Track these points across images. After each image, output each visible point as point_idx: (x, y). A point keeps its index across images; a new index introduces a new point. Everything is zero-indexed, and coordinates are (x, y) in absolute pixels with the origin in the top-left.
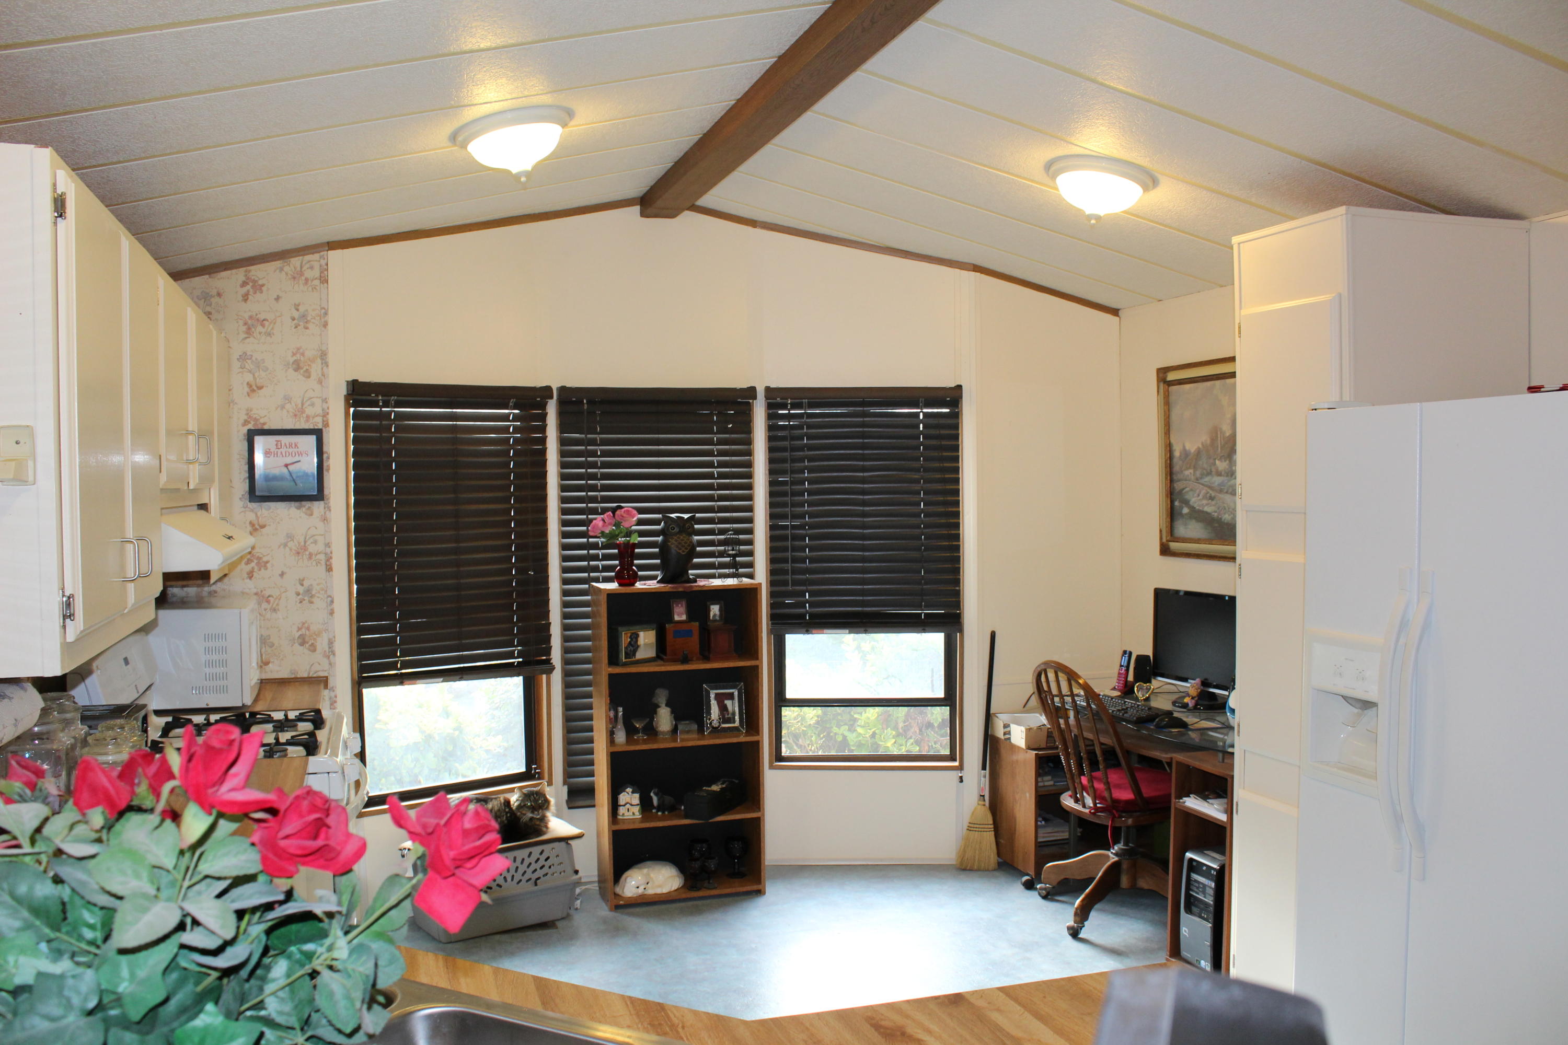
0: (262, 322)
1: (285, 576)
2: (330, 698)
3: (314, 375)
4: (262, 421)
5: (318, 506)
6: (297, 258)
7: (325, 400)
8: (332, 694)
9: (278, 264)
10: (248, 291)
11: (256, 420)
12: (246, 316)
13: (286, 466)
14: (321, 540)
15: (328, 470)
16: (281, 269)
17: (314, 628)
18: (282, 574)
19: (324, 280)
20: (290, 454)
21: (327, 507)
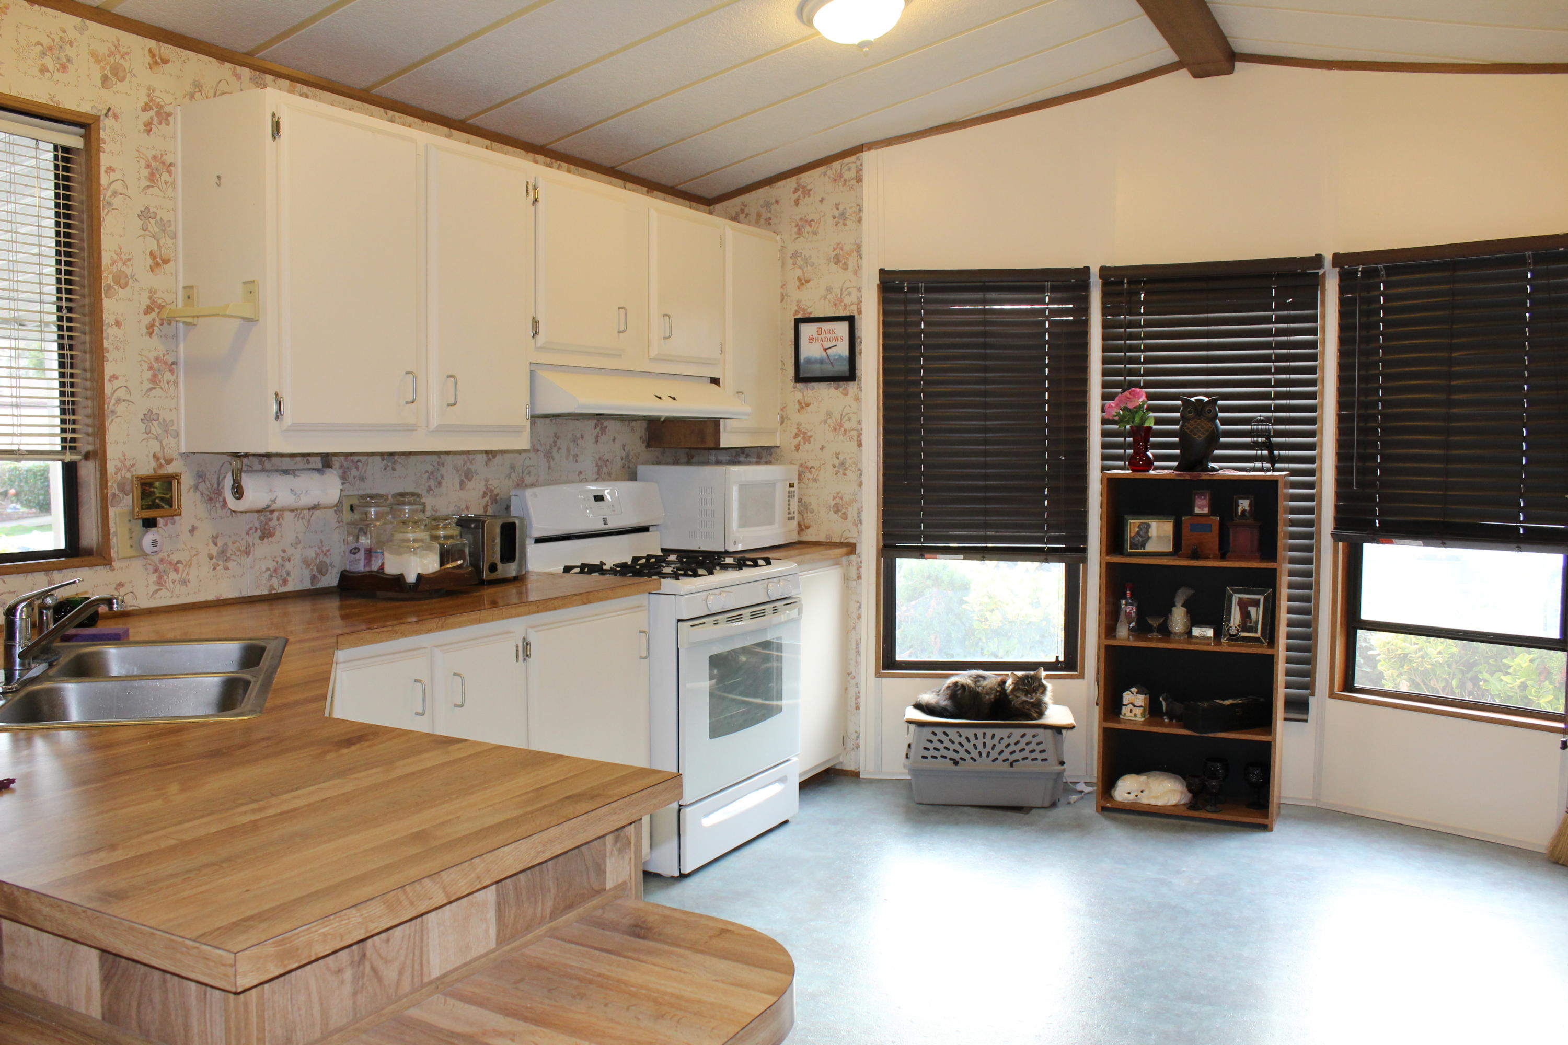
0: (809, 223)
1: (824, 450)
2: (857, 563)
3: (851, 268)
4: (809, 311)
5: (852, 387)
6: (837, 163)
7: (859, 290)
8: (859, 560)
9: (821, 169)
10: (799, 196)
11: (804, 310)
12: (798, 218)
13: (825, 350)
14: (854, 418)
15: (860, 353)
16: (825, 174)
17: (847, 498)
18: (822, 448)
19: (859, 180)
20: (829, 340)
21: (860, 388)
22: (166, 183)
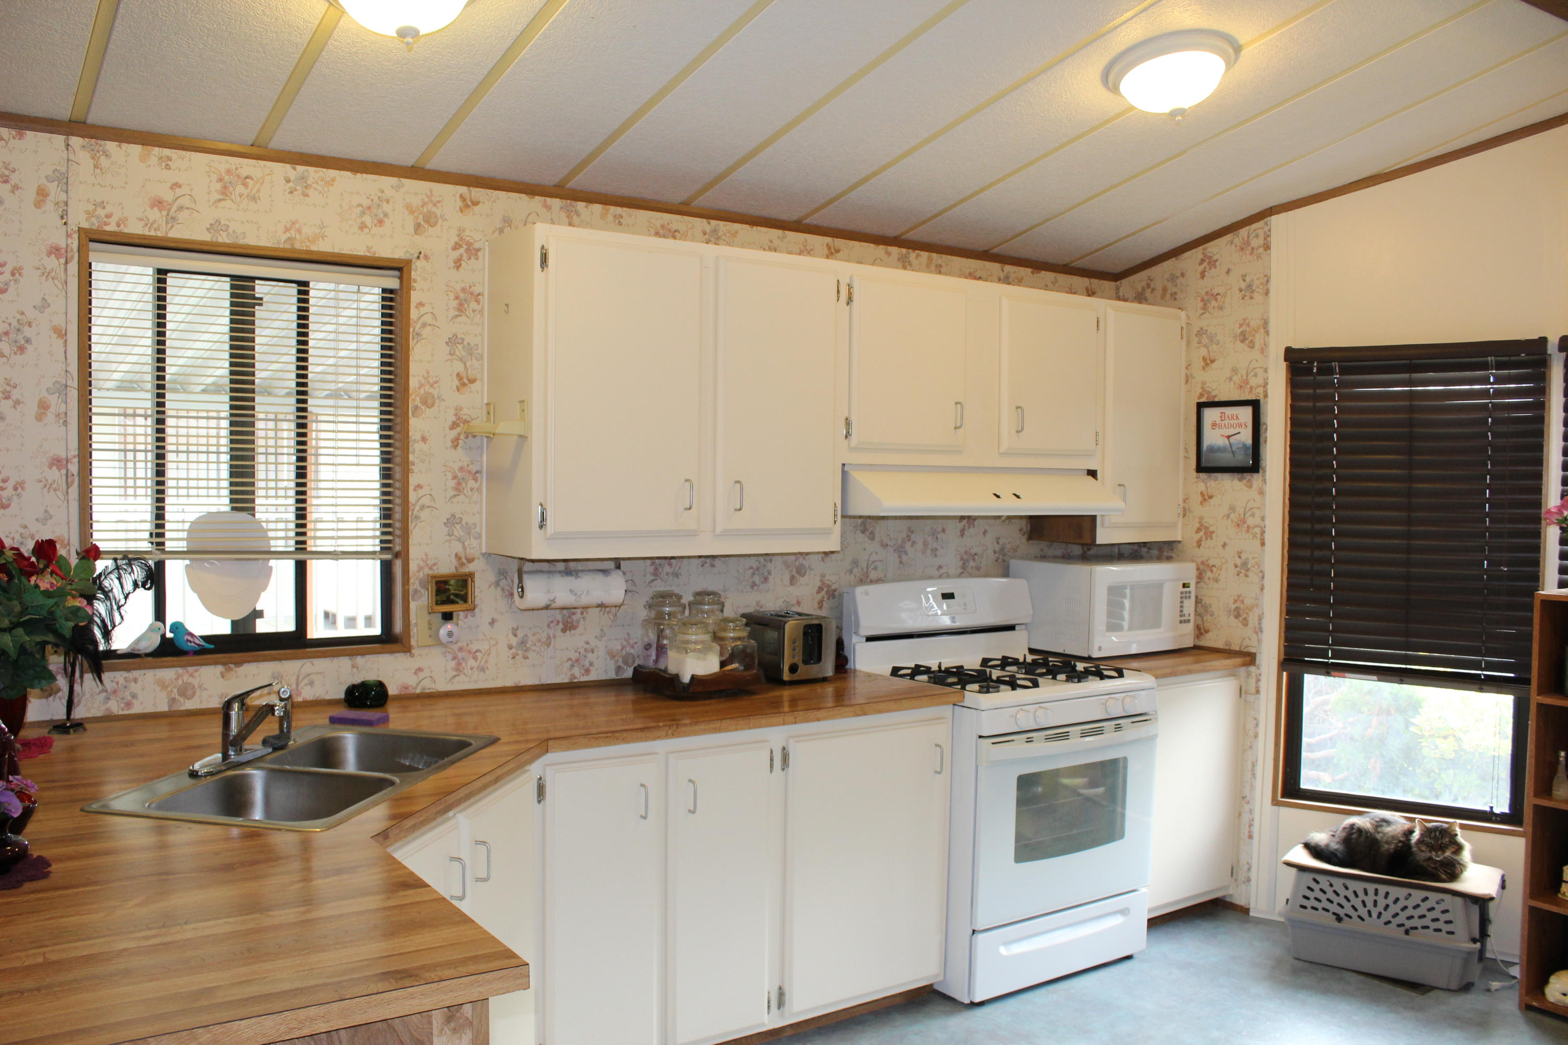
0: (1216, 296)
1: (1226, 547)
2: (1256, 676)
3: (1257, 346)
4: (1213, 394)
5: (1256, 478)
6: (1244, 229)
7: (1266, 371)
8: (1258, 672)
9: (1228, 237)
10: (1205, 268)
11: (1209, 393)
12: (1203, 292)
13: (1228, 437)
14: (1258, 513)
15: (1265, 442)
16: (1232, 242)
17: (1248, 602)
18: (1224, 545)
19: (1267, 247)
20: (1232, 426)
21: (1264, 481)
22: (474, 311)
